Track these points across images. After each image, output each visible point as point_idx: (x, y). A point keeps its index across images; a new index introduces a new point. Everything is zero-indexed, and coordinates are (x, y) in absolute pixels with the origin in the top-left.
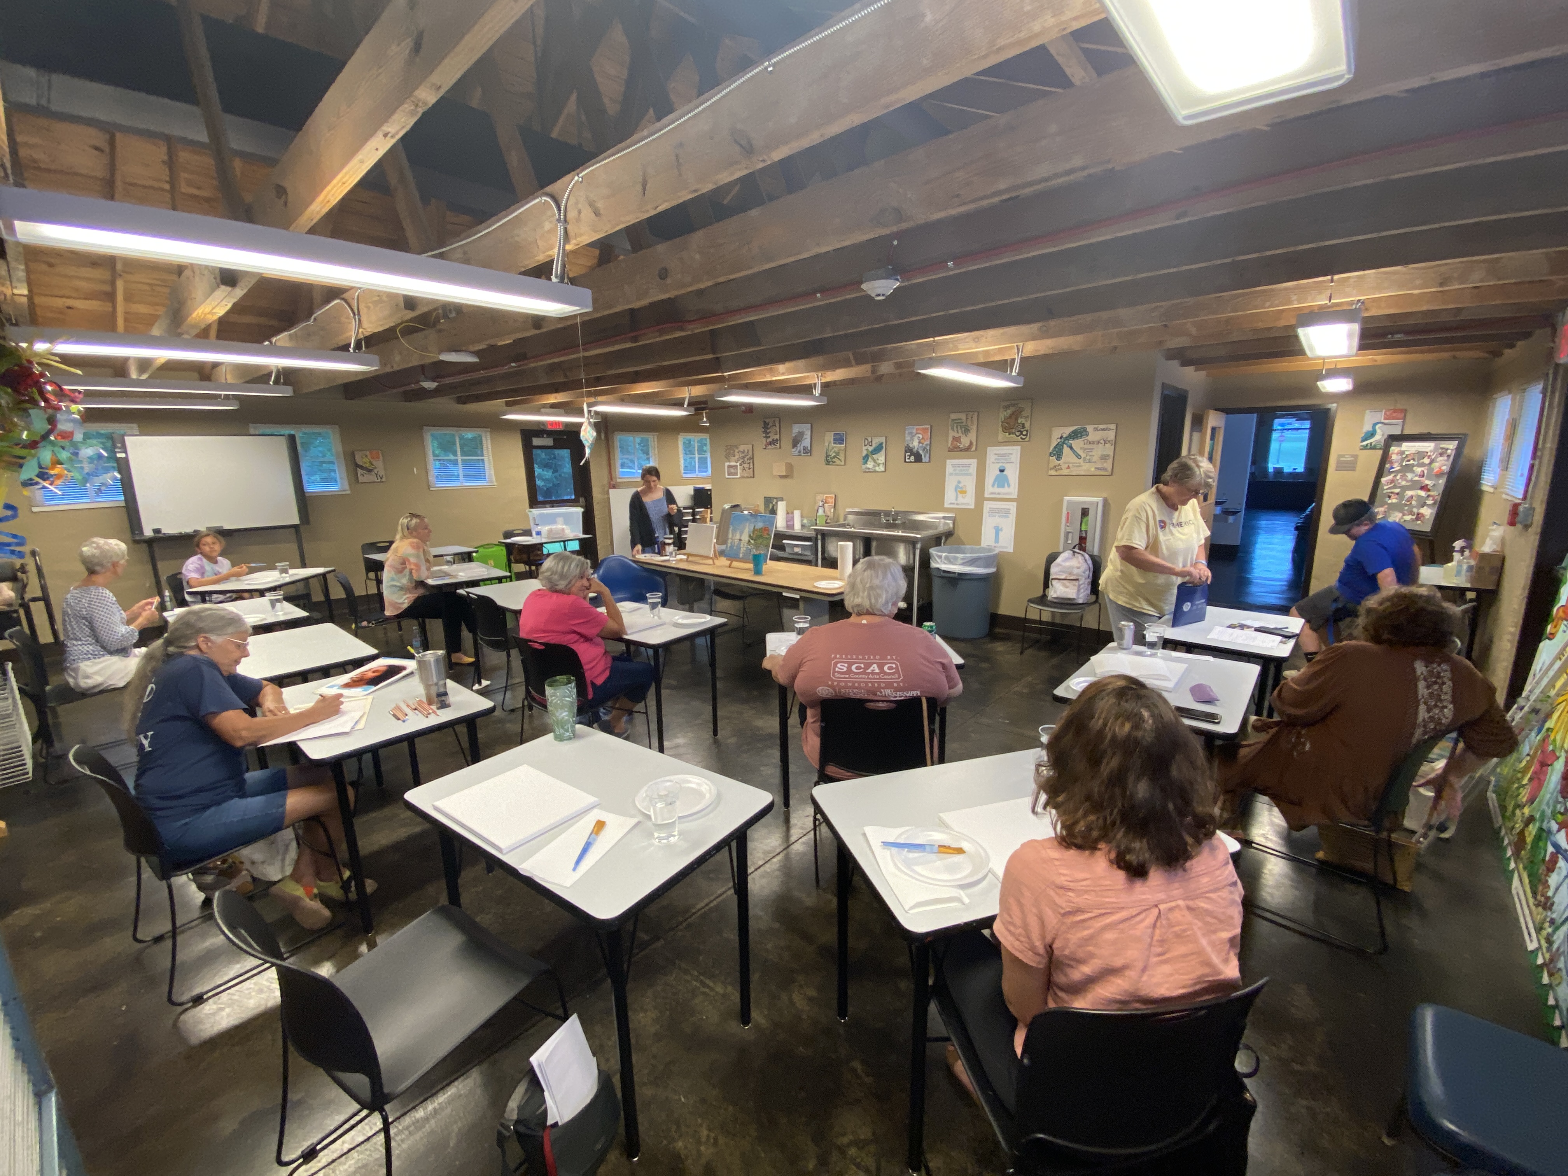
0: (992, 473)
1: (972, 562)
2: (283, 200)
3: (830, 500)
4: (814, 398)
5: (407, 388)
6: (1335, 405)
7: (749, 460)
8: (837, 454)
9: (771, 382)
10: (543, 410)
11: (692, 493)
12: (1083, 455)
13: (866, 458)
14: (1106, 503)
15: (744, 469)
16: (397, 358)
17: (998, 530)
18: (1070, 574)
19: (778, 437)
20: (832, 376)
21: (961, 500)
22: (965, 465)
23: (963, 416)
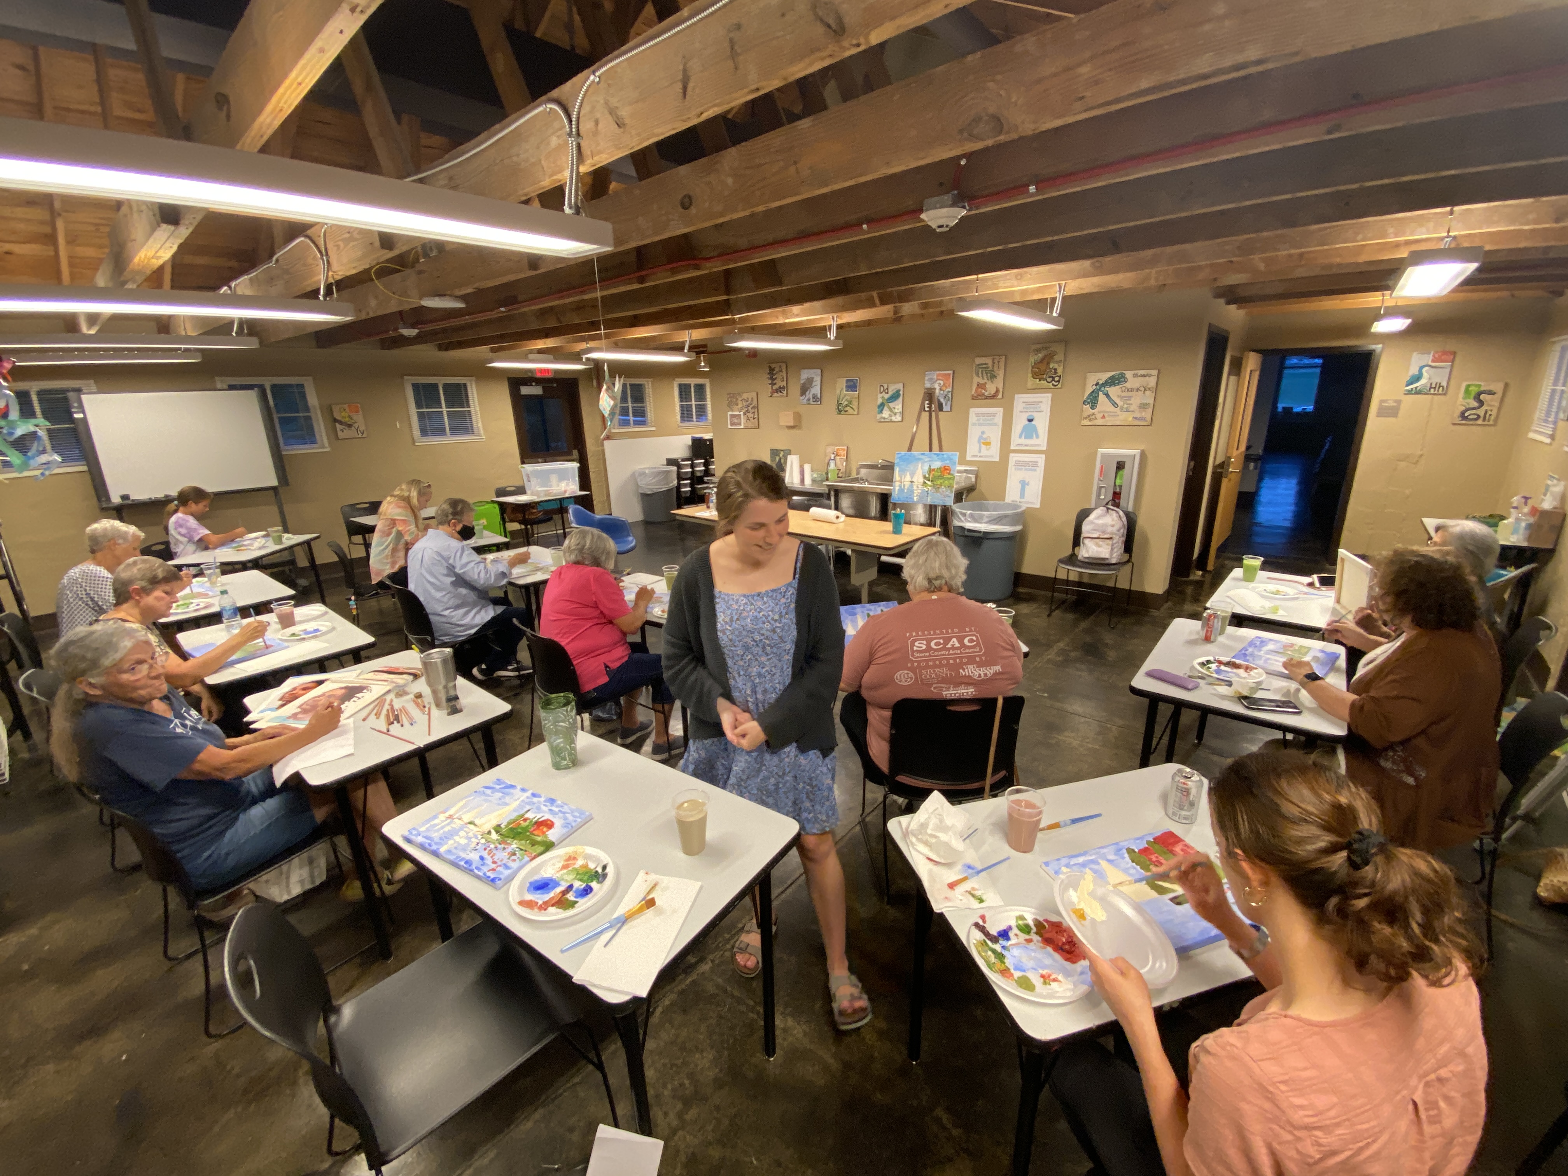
0: (1019, 423)
1: (998, 520)
2: (224, 113)
3: (842, 453)
4: (829, 343)
5: (384, 336)
6: (1380, 346)
7: (753, 409)
8: (850, 402)
9: (781, 325)
10: (531, 356)
11: (690, 443)
12: (1120, 403)
13: (881, 407)
14: (1143, 454)
15: (748, 419)
16: (373, 303)
17: (1024, 484)
18: (1104, 532)
19: (784, 383)
20: (848, 317)
21: (984, 452)
22: (989, 415)
23: (988, 361)
